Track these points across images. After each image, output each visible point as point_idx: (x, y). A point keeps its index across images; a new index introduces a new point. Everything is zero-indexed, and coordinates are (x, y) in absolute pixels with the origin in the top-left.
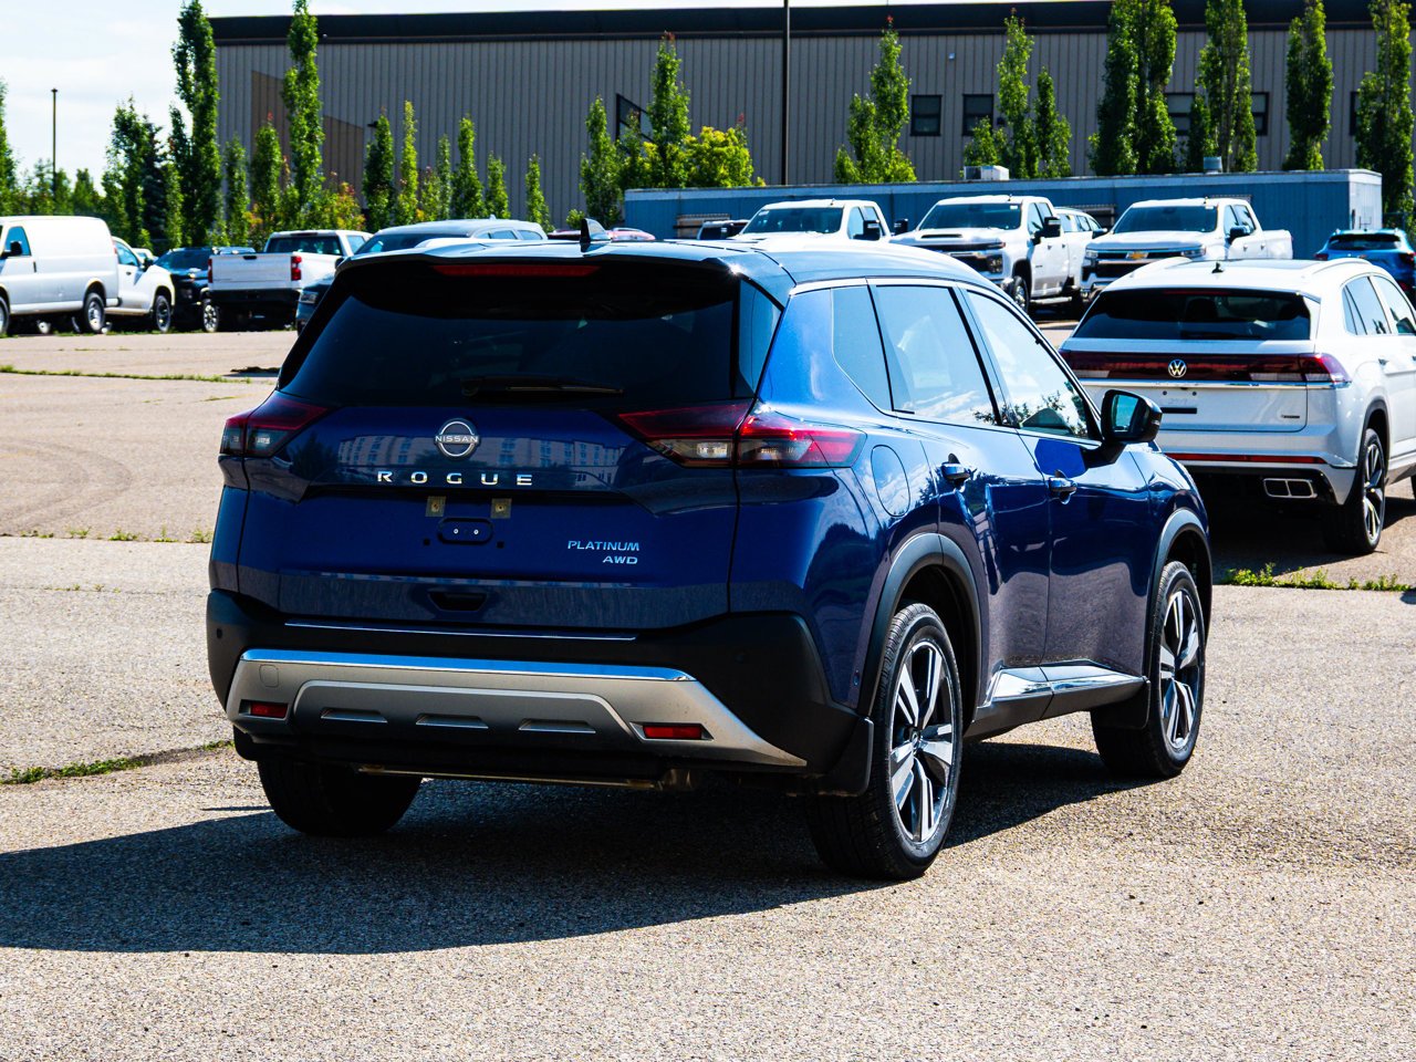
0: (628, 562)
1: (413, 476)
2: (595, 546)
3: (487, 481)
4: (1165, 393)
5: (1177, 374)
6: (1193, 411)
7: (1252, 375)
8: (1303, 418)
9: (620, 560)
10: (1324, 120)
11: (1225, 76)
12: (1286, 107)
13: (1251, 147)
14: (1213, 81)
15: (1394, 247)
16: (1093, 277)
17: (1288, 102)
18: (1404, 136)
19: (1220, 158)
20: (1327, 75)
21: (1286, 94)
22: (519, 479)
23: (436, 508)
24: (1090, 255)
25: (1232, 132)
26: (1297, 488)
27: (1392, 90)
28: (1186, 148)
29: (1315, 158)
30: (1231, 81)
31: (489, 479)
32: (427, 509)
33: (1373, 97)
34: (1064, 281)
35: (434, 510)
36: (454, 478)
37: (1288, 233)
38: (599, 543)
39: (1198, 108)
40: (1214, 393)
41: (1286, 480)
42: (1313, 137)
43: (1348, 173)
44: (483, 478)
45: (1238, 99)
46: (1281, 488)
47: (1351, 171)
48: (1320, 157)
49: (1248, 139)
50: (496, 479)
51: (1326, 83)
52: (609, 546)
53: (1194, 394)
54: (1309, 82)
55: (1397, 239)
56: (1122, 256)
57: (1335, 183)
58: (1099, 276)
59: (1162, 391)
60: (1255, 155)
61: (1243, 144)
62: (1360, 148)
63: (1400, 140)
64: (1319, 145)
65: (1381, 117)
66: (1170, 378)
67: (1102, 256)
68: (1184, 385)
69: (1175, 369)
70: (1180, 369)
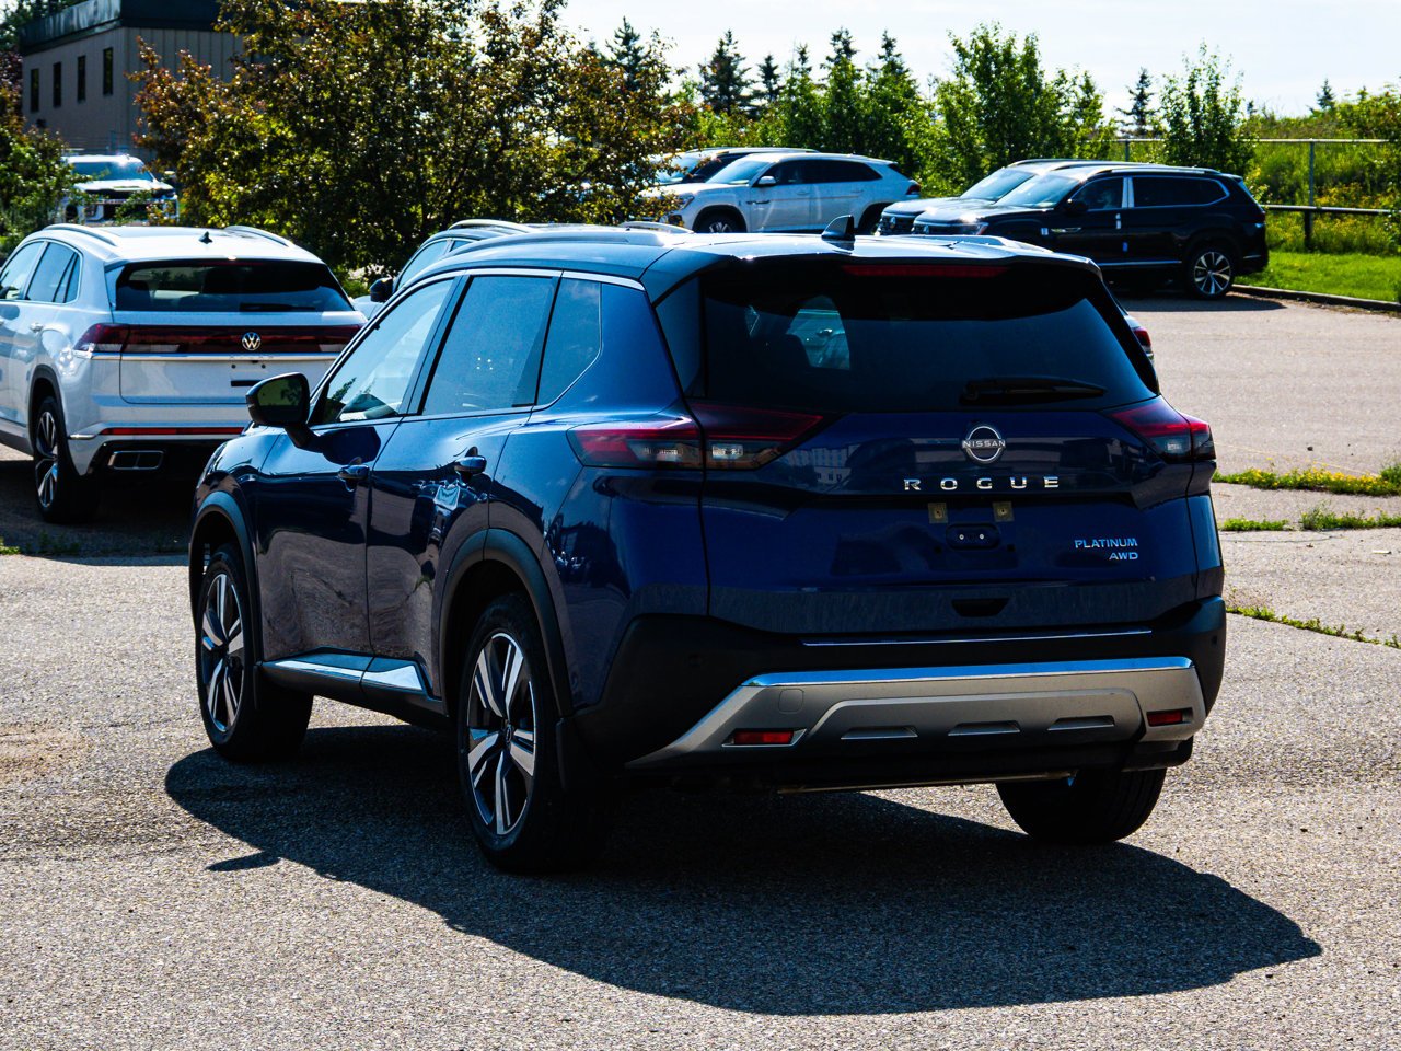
0: (1131, 558)
1: (943, 482)
2: (1100, 543)
3: (1016, 484)
4: (234, 366)
7: (321, 346)
9: (1123, 556)
22: (1046, 481)
23: (938, 515)
31: (1019, 483)
32: (930, 517)
35: (937, 516)
36: (984, 484)
38: (1102, 541)
44: (1013, 481)
50: (1024, 481)
52: (1112, 543)
53: (264, 367)
59: (230, 365)
68: (256, 358)
69: (249, 342)
70: (254, 342)
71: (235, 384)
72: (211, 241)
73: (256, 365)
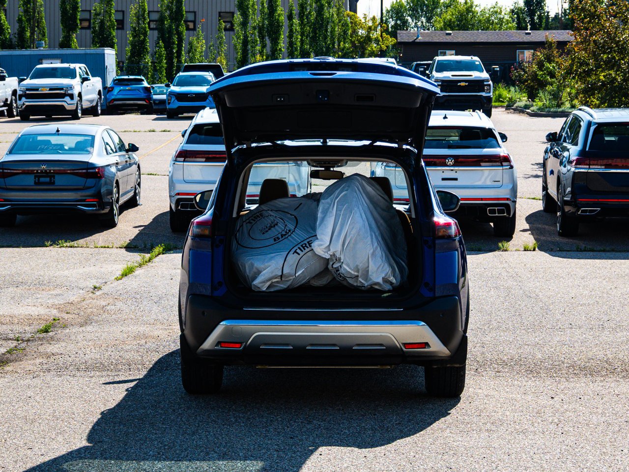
4: (443, 172)
5: (450, 164)
6: (456, 179)
7: (481, 163)
8: (501, 182)
10: (78, 24)
11: (32, 4)
12: (61, 18)
13: (45, 35)
14: (27, 6)
15: (143, 84)
16: (24, 99)
17: (61, 16)
18: (112, 31)
19: (43, 42)
20: (78, 4)
21: (60, 12)
24: (22, 89)
25: (36, 29)
26: (500, 211)
27: (106, 12)
28: (17, 36)
29: (74, 41)
30: (35, 5)
33: (99, 14)
34: (4, 100)
37: (100, 78)
39: (21, 18)
40: (464, 171)
41: (496, 208)
42: (73, 31)
43: (104, 49)
45: (38, 14)
46: (493, 212)
47: (105, 48)
48: (75, 40)
49: (43, 32)
51: (78, 8)
53: (456, 172)
54: (70, 7)
55: (143, 80)
56: (37, 90)
57: (98, 54)
58: (26, 98)
60: (47, 39)
61: (41, 34)
62: (94, 36)
63: (111, 33)
64: (75, 35)
65: (102, 23)
66: (446, 165)
67: (27, 90)
68: (452, 168)
69: (449, 162)
70: (451, 161)
71: (443, 179)
72: (447, 118)
73: (452, 171)
